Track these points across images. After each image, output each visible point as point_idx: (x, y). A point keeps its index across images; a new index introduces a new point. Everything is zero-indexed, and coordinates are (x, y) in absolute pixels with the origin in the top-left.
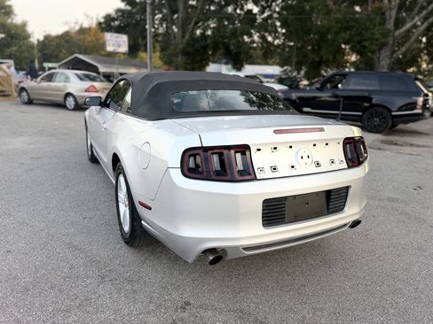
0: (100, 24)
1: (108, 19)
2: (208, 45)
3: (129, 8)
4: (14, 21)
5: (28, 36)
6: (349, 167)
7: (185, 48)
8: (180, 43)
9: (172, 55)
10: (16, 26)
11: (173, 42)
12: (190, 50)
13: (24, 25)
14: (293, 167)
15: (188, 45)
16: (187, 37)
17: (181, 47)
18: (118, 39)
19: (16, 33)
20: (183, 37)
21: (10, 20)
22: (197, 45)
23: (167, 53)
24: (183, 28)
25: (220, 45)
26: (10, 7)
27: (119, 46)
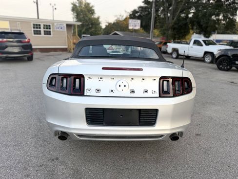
0: (130, 15)
1: (135, 12)
2: (187, 23)
3: (145, 5)
4: (95, 17)
5: (99, 23)
6: (160, 96)
7: (173, 26)
8: (171, 22)
9: (166, 30)
10: (95, 19)
11: (167, 22)
12: (176, 26)
13: (98, 18)
14: (112, 91)
15: (175, 23)
16: (175, 18)
17: (171, 25)
18: (135, 23)
19: (94, 22)
20: (173, 19)
21: (93, 17)
22: (180, 24)
23: (163, 29)
24: (173, 14)
25: (195, 23)
26: (93, 10)
27: (136, 26)
